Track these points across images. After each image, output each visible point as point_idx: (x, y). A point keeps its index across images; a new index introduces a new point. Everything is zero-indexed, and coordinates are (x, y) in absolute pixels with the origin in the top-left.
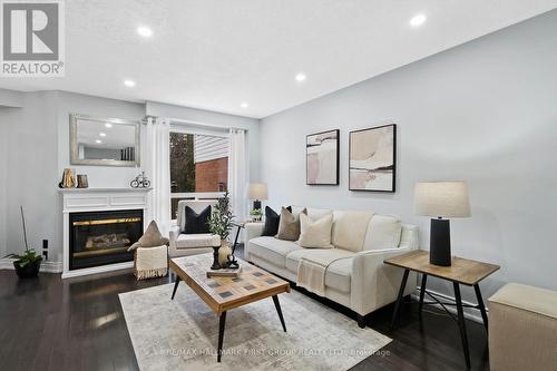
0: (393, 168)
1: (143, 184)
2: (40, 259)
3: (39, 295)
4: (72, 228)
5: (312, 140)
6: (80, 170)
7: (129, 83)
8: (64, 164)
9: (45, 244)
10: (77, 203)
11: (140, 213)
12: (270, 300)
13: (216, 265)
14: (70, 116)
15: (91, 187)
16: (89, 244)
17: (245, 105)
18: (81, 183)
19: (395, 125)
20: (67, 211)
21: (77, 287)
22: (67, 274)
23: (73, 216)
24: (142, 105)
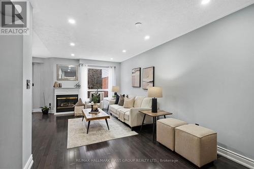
0: (153, 81)
1: (78, 86)
2: (48, 109)
3: (48, 120)
4: (57, 100)
5: (133, 71)
6: (59, 82)
7: (73, 55)
8: (55, 80)
9: (50, 104)
10: (59, 92)
11: (77, 96)
12: (104, 120)
13: (92, 111)
14: (57, 65)
15: (63, 87)
16: (62, 105)
17: (112, 59)
18: (60, 86)
19: (154, 67)
20: (56, 94)
21: (58, 118)
22: (56, 114)
23: (58, 96)
24: (78, 60)
